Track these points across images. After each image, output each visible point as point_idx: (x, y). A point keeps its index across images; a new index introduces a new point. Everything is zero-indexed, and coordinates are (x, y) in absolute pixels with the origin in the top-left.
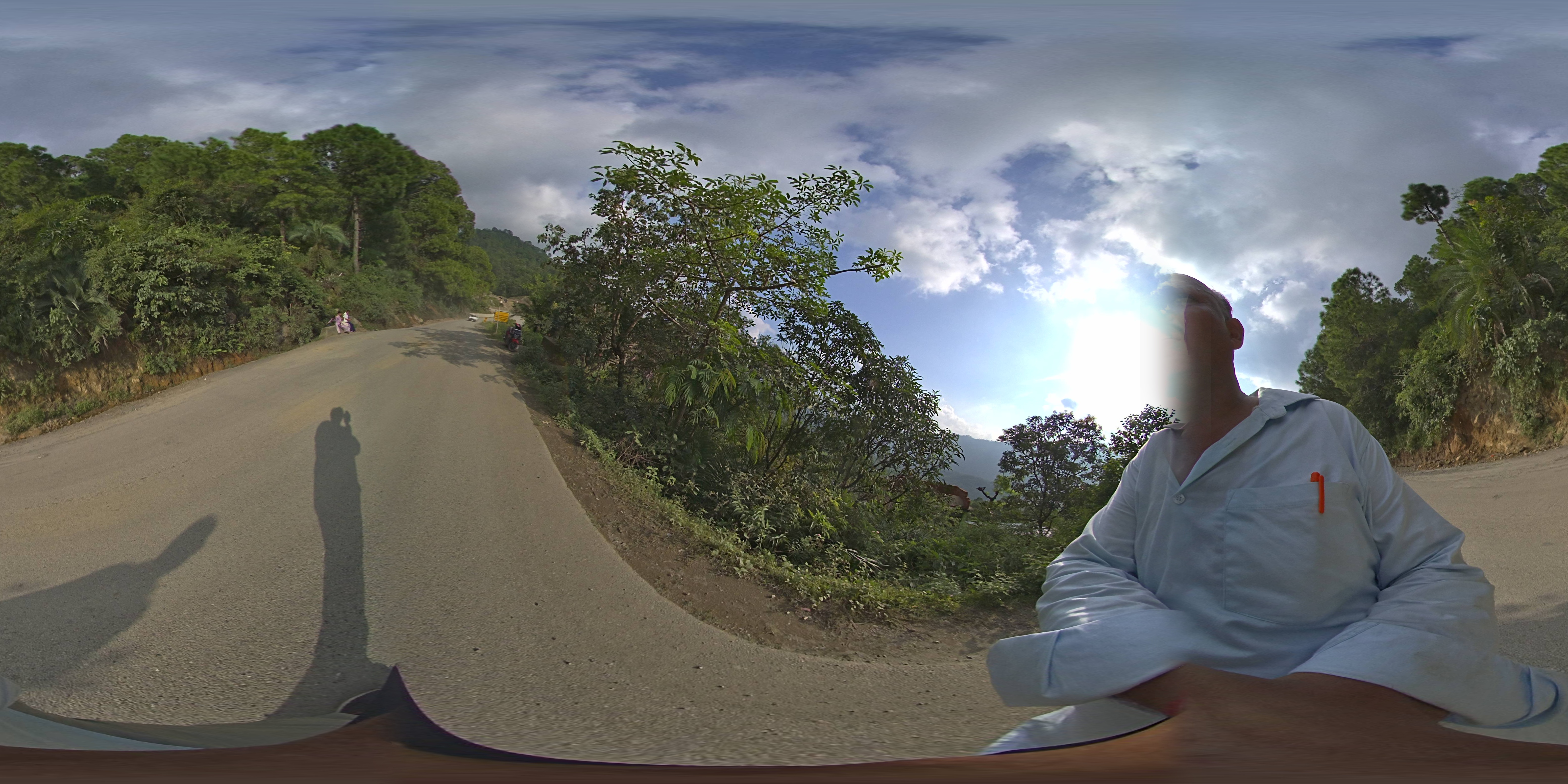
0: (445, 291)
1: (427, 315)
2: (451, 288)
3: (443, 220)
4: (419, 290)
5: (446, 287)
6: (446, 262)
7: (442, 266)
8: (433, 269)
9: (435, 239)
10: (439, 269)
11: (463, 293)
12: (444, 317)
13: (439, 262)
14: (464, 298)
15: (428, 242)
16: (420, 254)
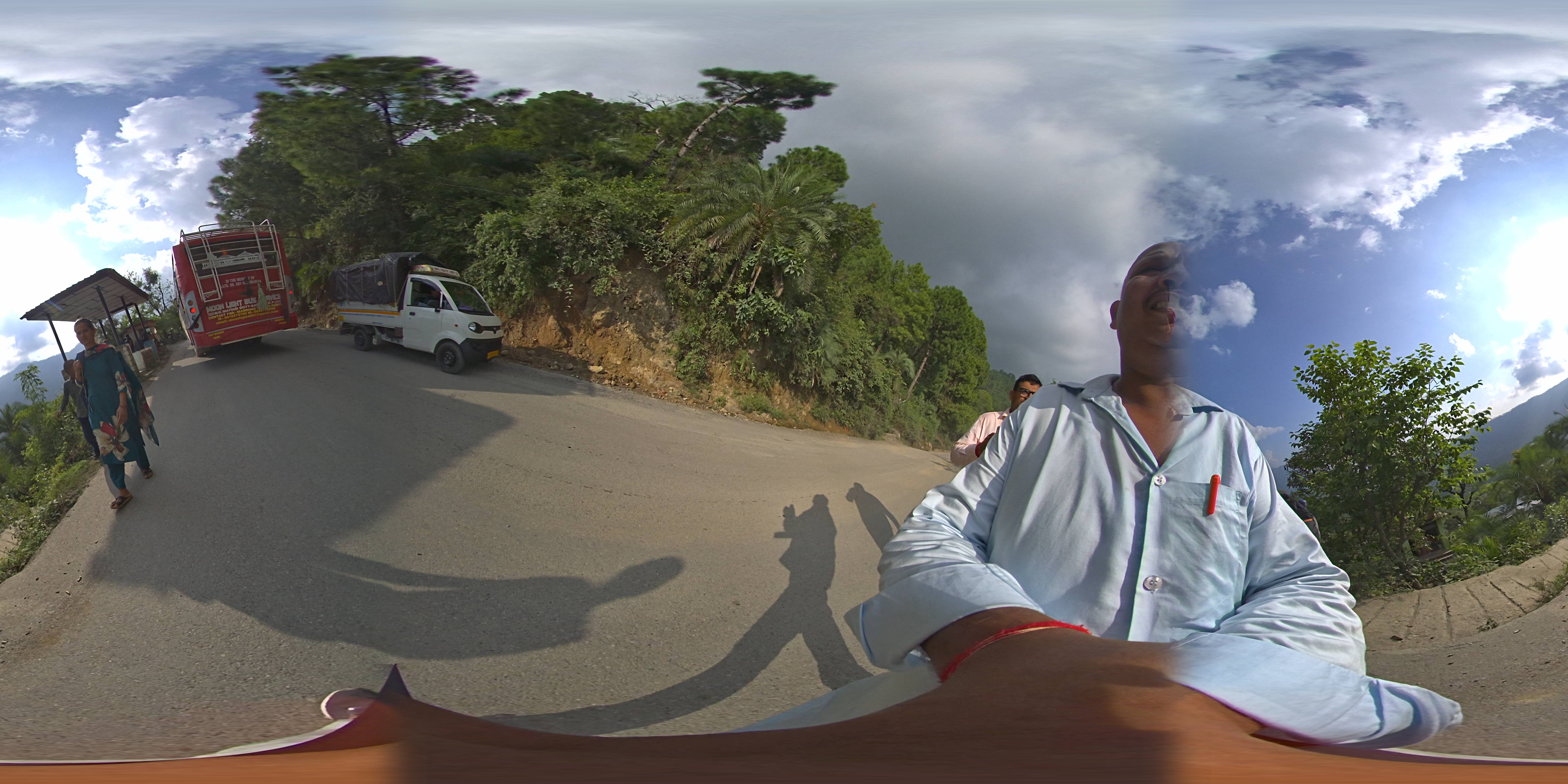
3: (971, 373)
4: (936, 423)
9: (961, 387)
16: (947, 394)
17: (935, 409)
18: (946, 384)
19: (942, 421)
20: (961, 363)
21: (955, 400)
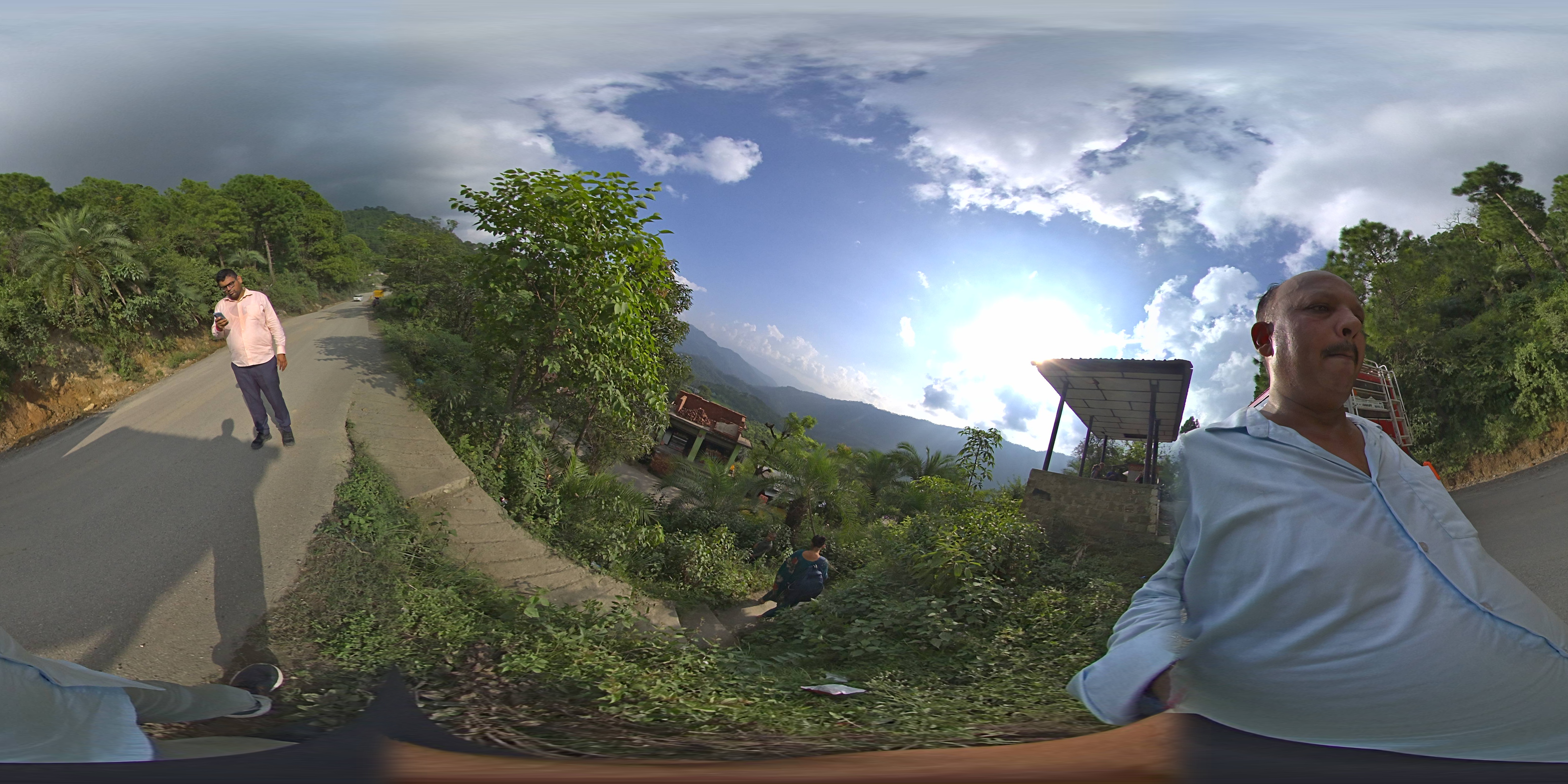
0: (334, 281)
1: (324, 302)
2: (338, 279)
3: (320, 229)
4: (315, 284)
5: (334, 278)
6: (330, 260)
7: (328, 263)
8: (321, 268)
9: (319, 245)
10: (327, 267)
11: (349, 279)
12: (337, 301)
13: (325, 261)
14: (350, 283)
15: (313, 248)
16: (309, 258)
17: (305, 275)
18: (303, 249)
19: (318, 280)
20: (305, 225)
21: (320, 259)
